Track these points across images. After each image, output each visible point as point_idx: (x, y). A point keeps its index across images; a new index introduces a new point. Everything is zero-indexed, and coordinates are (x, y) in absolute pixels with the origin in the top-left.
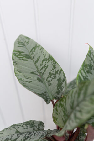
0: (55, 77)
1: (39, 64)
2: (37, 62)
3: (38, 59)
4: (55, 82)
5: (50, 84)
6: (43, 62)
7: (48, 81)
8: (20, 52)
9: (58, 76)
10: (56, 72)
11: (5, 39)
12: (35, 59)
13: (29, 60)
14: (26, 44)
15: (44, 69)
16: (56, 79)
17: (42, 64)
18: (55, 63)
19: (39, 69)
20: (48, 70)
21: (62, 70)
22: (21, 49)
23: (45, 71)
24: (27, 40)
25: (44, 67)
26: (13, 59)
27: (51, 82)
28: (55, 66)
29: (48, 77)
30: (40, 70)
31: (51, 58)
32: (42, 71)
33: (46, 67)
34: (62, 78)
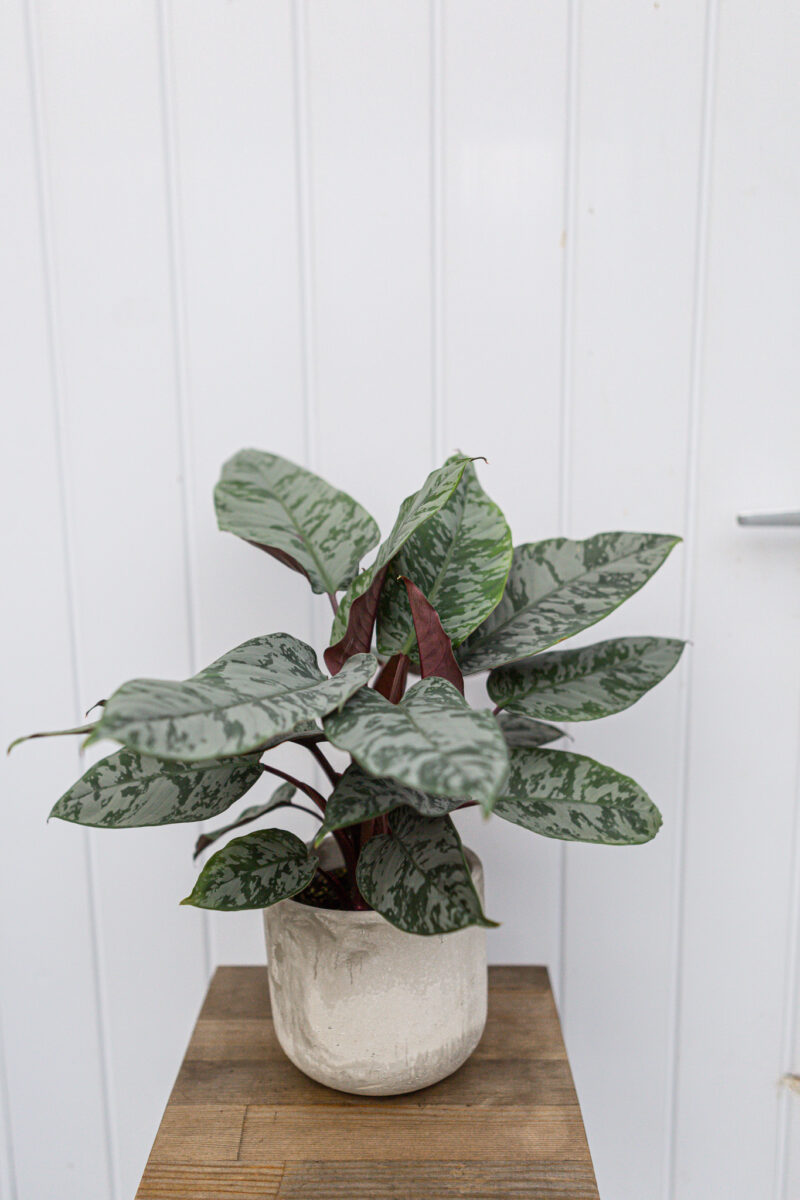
0: (348, 538)
1: (300, 512)
2: (294, 507)
3: (299, 502)
4: (345, 549)
5: (332, 556)
6: (315, 505)
7: (326, 550)
8: (240, 484)
9: (356, 534)
10: (355, 526)
11: (181, 479)
12: (292, 501)
13: (270, 501)
14: (262, 468)
15: (316, 522)
16: (351, 541)
17: (309, 512)
18: (353, 505)
19: (300, 524)
20: (327, 525)
21: (371, 519)
22: (243, 477)
23: (318, 526)
24: (268, 460)
25: (318, 518)
26: (216, 499)
27: (335, 551)
28: (351, 514)
29: (327, 540)
30: (304, 525)
31: (343, 497)
32: (309, 528)
33: (322, 519)
34: (369, 536)
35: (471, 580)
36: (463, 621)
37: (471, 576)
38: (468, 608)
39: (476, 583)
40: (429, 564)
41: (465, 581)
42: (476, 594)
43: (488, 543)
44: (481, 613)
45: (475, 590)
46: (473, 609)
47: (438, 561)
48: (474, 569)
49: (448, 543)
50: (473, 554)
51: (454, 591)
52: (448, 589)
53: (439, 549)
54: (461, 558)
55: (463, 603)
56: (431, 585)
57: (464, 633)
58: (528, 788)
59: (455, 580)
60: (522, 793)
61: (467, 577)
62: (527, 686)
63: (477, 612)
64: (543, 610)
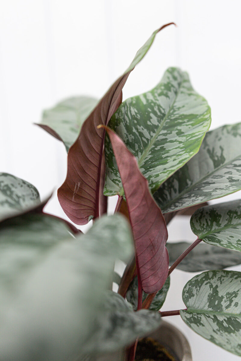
35: (176, 141)
36: (165, 169)
37: (177, 138)
38: (170, 160)
39: (180, 142)
40: (145, 130)
41: (171, 141)
42: (179, 150)
43: (192, 117)
44: (180, 162)
45: (179, 147)
46: (174, 160)
47: (152, 129)
48: (180, 133)
49: (162, 117)
50: (180, 124)
51: (163, 149)
52: (158, 148)
53: (154, 120)
54: (170, 127)
55: (168, 157)
56: (146, 145)
57: (163, 177)
58: (224, 304)
59: (164, 141)
60: (218, 308)
61: (174, 139)
62: (223, 223)
63: (177, 161)
64: (235, 166)
